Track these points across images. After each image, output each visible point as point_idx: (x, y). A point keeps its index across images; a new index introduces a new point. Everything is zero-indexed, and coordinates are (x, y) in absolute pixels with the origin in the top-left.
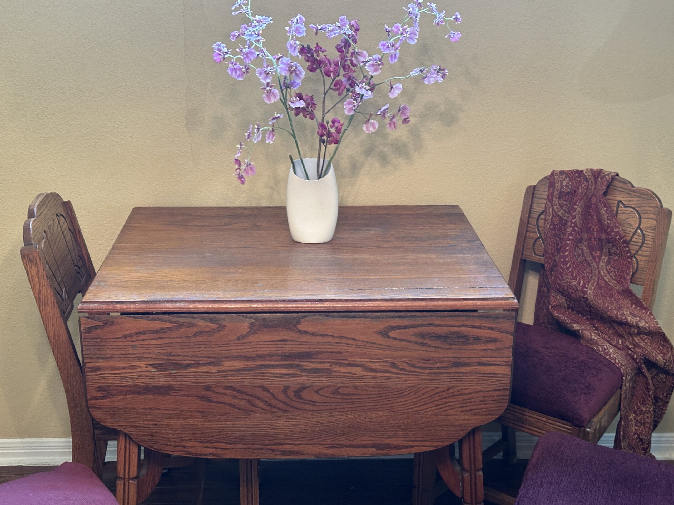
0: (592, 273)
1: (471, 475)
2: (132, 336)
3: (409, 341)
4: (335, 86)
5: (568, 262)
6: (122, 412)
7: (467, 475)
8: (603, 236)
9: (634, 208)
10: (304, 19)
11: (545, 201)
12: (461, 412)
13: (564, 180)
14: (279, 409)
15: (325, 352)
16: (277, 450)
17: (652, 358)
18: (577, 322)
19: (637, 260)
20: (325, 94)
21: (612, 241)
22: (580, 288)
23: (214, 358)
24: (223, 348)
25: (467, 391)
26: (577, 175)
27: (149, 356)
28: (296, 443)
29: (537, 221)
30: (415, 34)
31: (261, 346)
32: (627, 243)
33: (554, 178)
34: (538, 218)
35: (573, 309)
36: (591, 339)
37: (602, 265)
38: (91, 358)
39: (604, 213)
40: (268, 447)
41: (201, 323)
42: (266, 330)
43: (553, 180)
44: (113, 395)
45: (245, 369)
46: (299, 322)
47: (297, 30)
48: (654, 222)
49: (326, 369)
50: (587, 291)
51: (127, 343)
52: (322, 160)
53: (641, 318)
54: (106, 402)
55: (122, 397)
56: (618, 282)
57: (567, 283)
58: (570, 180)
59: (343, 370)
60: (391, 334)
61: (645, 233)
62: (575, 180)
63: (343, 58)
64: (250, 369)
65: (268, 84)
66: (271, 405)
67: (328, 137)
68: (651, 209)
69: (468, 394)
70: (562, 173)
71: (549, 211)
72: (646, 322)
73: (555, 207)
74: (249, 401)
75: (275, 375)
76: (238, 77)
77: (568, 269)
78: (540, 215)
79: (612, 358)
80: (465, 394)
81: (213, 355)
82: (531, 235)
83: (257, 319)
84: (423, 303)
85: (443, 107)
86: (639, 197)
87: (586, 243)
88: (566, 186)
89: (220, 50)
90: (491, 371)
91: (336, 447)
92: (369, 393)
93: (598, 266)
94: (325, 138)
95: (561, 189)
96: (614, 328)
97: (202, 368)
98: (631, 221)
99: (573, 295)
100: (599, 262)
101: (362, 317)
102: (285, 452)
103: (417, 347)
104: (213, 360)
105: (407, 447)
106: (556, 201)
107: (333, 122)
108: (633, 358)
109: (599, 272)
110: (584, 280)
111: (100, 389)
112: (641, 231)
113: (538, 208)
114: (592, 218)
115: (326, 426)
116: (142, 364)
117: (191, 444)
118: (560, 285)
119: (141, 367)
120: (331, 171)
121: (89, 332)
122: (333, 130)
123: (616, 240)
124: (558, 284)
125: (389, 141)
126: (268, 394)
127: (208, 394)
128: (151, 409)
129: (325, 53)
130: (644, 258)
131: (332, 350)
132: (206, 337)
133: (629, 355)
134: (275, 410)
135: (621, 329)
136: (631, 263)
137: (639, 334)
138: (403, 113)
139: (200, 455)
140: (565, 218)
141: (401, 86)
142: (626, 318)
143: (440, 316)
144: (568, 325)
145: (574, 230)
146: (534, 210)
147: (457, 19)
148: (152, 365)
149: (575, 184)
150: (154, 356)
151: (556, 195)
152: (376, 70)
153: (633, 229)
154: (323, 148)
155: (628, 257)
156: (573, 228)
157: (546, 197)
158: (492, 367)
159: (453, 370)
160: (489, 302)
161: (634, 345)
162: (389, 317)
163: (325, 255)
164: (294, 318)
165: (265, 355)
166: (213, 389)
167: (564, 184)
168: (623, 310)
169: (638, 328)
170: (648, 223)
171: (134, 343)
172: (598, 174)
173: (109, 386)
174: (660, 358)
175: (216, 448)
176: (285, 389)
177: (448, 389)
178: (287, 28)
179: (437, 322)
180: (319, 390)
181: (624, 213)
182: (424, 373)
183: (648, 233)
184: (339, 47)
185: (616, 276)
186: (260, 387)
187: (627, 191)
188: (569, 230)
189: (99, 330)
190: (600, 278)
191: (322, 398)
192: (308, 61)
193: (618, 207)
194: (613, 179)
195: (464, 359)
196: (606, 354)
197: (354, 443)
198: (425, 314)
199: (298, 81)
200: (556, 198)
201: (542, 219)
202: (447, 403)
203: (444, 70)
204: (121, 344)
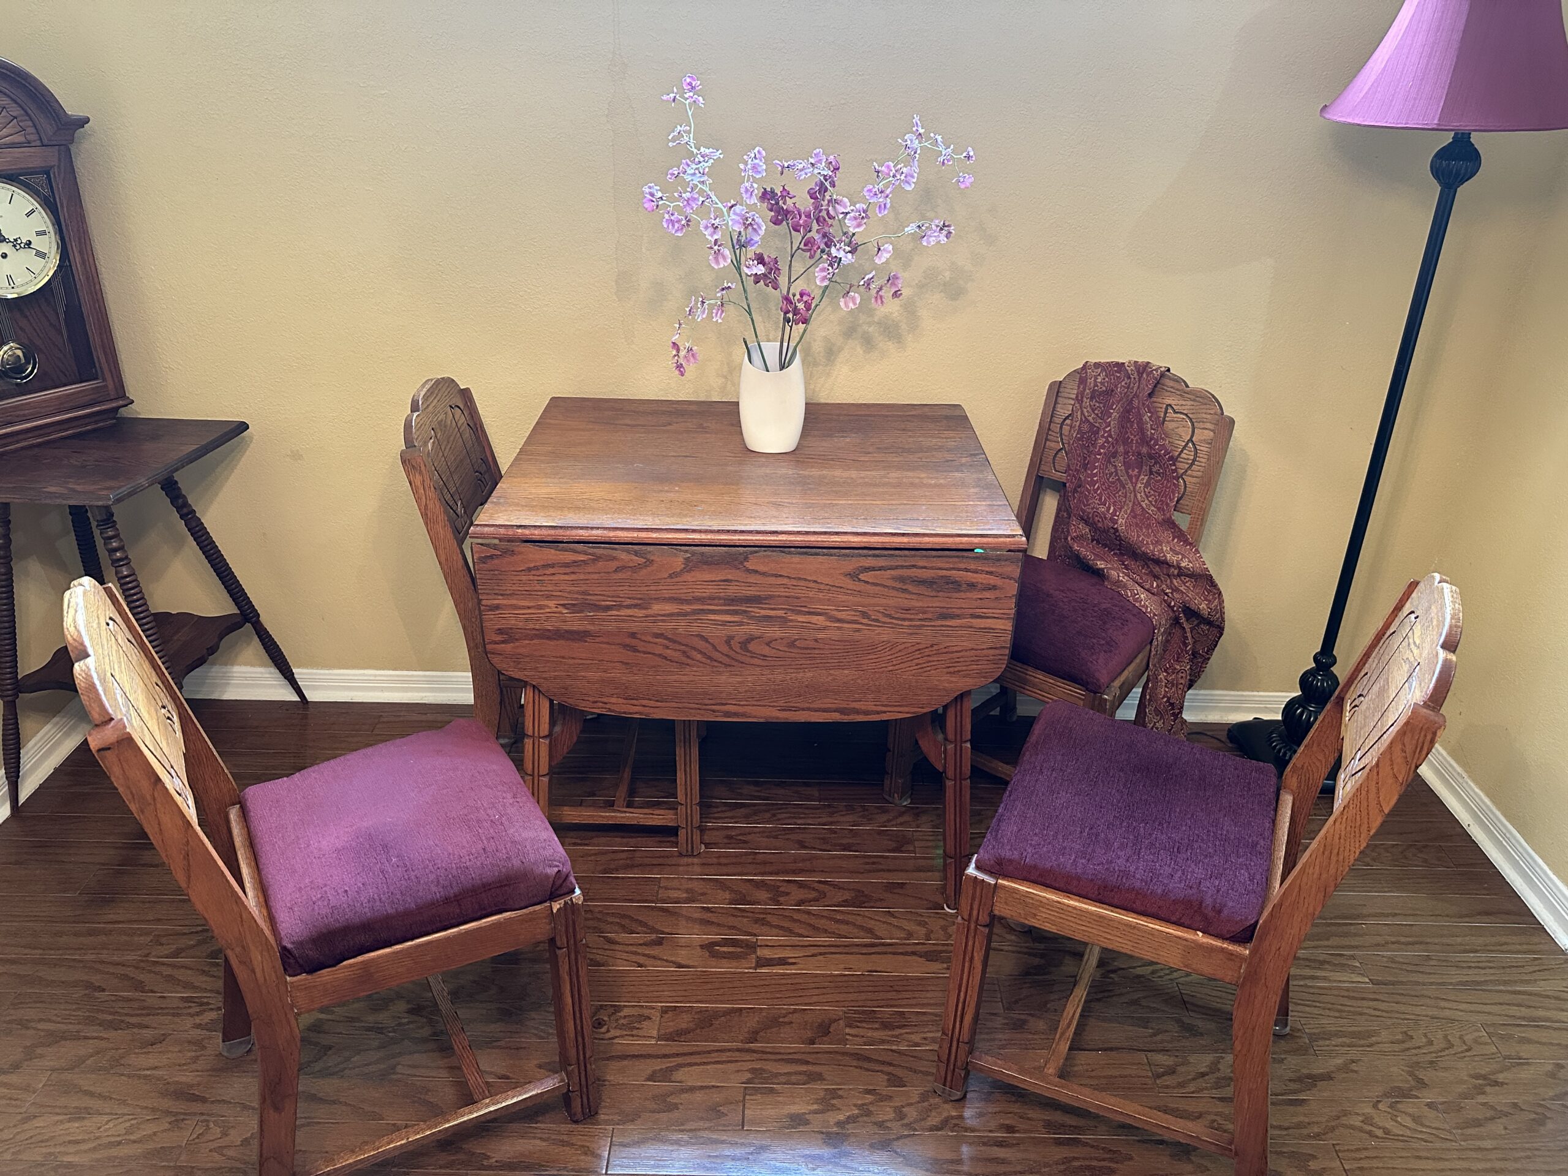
0: (1125, 497)
1: (956, 746)
2: (538, 569)
3: (885, 586)
4: (805, 245)
5: (1097, 482)
6: (527, 659)
7: (951, 747)
8: (1144, 450)
9: (1186, 415)
10: (764, 153)
11: (1073, 402)
12: (947, 673)
13: (1099, 375)
14: (720, 662)
15: (779, 596)
16: (718, 711)
17: (1193, 607)
18: (1102, 559)
19: (1184, 482)
20: (792, 256)
21: (1154, 457)
22: (1108, 516)
23: (640, 599)
24: (652, 588)
25: (955, 649)
26: (1115, 368)
27: (560, 594)
28: (742, 703)
29: (1061, 428)
30: (913, 177)
31: (699, 587)
32: (1174, 460)
33: (1086, 373)
34: (1062, 424)
35: (1098, 542)
36: (1118, 581)
37: (1140, 487)
38: (488, 594)
39: (1148, 420)
40: (707, 707)
41: (623, 555)
42: (705, 567)
43: (1084, 375)
44: (517, 640)
45: (678, 614)
46: (746, 559)
47: (755, 168)
48: (1212, 433)
49: (779, 617)
50: (1117, 520)
51: (531, 578)
52: (785, 345)
53: (1184, 556)
54: (508, 648)
55: (527, 642)
56: (1159, 509)
57: (1092, 509)
58: (1106, 376)
59: (801, 618)
60: (861, 577)
61: (1198, 447)
62: (1113, 375)
63: (818, 207)
64: (685, 614)
65: (716, 241)
66: (710, 658)
67: (794, 315)
68: (1209, 416)
69: (956, 652)
70: (1097, 365)
71: (1077, 415)
72: (1190, 561)
73: (1085, 410)
74: (684, 652)
75: (716, 623)
76: (676, 231)
77: (1095, 491)
78: (1065, 420)
79: (1143, 606)
80: (952, 652)
81: (639, 596)
82: (1052, 445)
83: (693, 554)
84: (905, 540)
85: (947, 274)
86: (1194, 400)
87: (1121, 458)
88: (1101, 383)
89: (652, 195)
90: (987, 626)
91: (790, 710)
92: (833, 647)
93: (1134, 488)
94: (790, 315)
95: (1094, 387)
96: (1148, 567)
97: (626, 610)
98: (1180, 431)
99: (1100, 525)
100: (1136, 484)
101: (826, 555)
102: (727, 714)
103: (895, 593)
104: (639, 602)
105: (878, 713)
106: (1086, 402)
107: (802, 295)
108: (1169, 605)
109: (1135, 496)
110: (1115, 505)
111: (500, 631)
112: (1194, 444)
113: (1063, 411)
114: (1132, 426)
115: (778, 685)
116: (551, 604)
117: (613, 700)
118: (1084, 511)
119: (550, 608)
120: (797, 361)
121: (484, 563)
122: (801, 306)
123: (1160, 456)
124: (1082, 510)
125: (876, 319)
126: (707, 645)
127: (634, 642)
128: (563, 657)
129: (793, 200)
130: (1194, 480)
131: (787, 594)
132: (630, 573)
133: (1165, 601)
134: (716, 664)
135: (1157, 569)
136: (1177, 486)
137: (1179, 575)
138: (893, 284)
139: (625, 713)
140: (1097, 425)
141: (891, 247)
142: (1165, 556)
143: (925, 556)
144: (1091, 562)
145: (1107, 441)
146: (1058, 413)
147: (968, 157)
148: (563, 605)
149: (1113, 381)
150: (566, 595)
151: (1087, 395)
152: (859, 225)
153: (1184, 442)
154: (788, 328)
155: (1174, 478)
156: (1106, 438)
157: (1074, 396)
158: (989, 621)
159: (939, 623)
160: (990, 540)
161: (1172, 589)
162: (860, 556)
163: (786, 470)
164: (740, 554)
165: (704, 598)
166: (639, 636)
167: (1099, 380)
168: (1161, 545)
169: (1180, 568)
170: (1203, 435)
171: (540, 578)
172: (1143, 368)
173: (511, 629)
174: (1203, 606)
175: (644, 706)
176: (729, 640)
177: (932, 646)
178: (742, 166)
179: (921, 564)
180: (771, 642)
181: (1173, 421)
182: (902, 625)
183: (1202, 448)
184: (812, 192)
185: (1156, 501)
186: (697, 636)
187: (1179, 393)
188: (1101, 441)
189: (496, 561)
190: (1136, 503)
191: (775, 651)
192: (771, 210)
193: (1166, 413)
194: (1162, 375)
195: (954, 610)
196: (1136, 600)
197: (811, 706)
198: (906, 552)
199: (757, 238)
200: (1087, 398)
201: (1067, 425)
202: (930, 661)
203: (949, 226)
204: (524, 578)
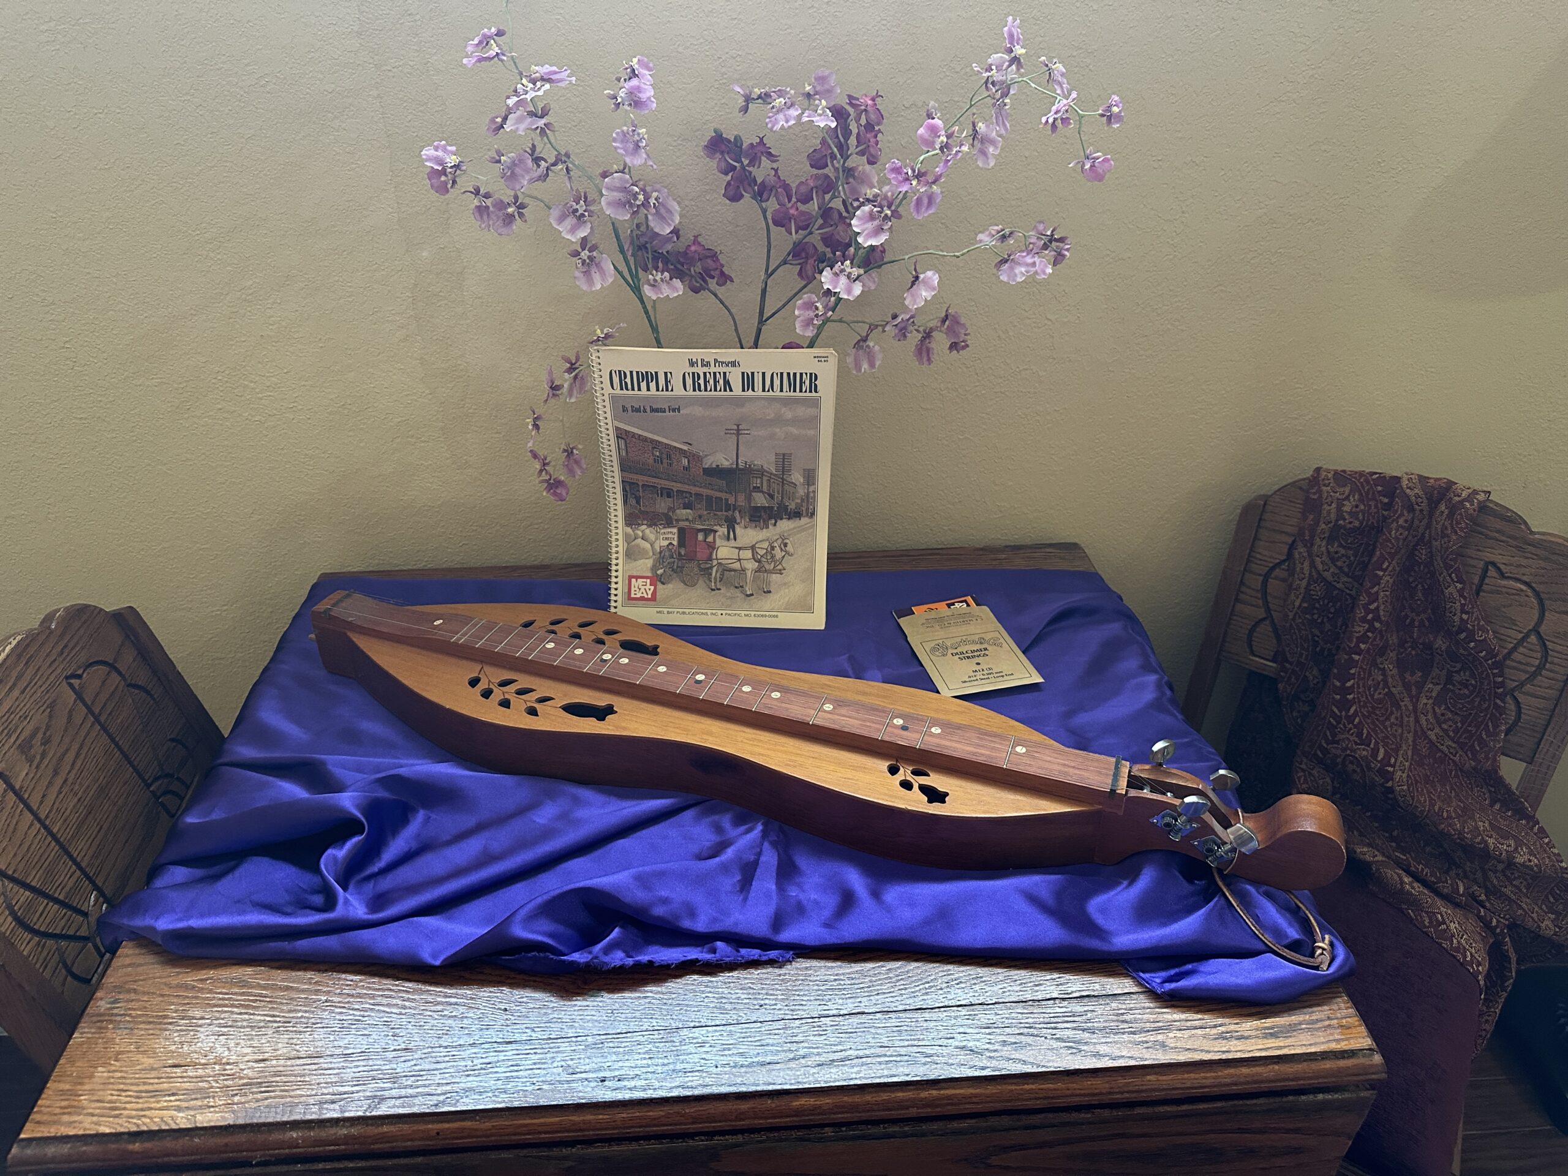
0: (1401, 724)
5: (1352, 702)
8: (1440, 644)
9: (1528, 584)
11: (1290, 541)
13: (1347, 498)
19: (1518, 704)
21: (1463, 660)
22: (1375, 765)
26: (1380, 488)
29: (1265, 583)
32: (1500, 665)
33: (1320, 492)
34: (1267, 576)
36: (1403, 893)
37: (1426, 704)
43: (1315, 497)
50: (1393, 773)
53: (1519, 843)
56: (1462, 746)
57: (1345, 749)
58: (1361, 501)
61: (1550, 645)
62: (1374, 499)
70: (1341, 477)
71: (1302, 569)
72: (1531, 853)
73: (1318, 560)
77: (1351, 719)
78: (1273, 569)
79: (1457, 950)
82: (1246, 610)
86: (1546, 559)
87: (1393, 655)
88: (1350, 513)
93: (1415, 705)
95: (1337, 521)
98: (1514, 611)
99: (1356, 777)
100: (1418, 698)
106: (1320, 545)
108: (1488, 926)
109: (1417, 721)
110: (1385, 745)
112: (1541, 638)
113: (1270, 552)
118: (1325, 752)
123: (1474, 658)
124: (1321, 748)
130: (1537, 702)
133: (1482, 920)
136: (1501, 710)
137: (1506, 872)
140: (1340, 586)
142: (1484, 841)
145: (1372, 629)
146: (1258, 556)
149: (1376, 513)
151: (1322, 530)
153: (1520, 632)
155: (1497, 695)
156: (1371, 623)
157: (1293, 530)
162: (995, 1130)
167: (1347, 508)
168: (1473, 818)
169: (1511, 862)
170: (1561, 623)
172: (1440, 492)
174: (1547, 922)
181: (1499, 593)
183: (1558, 648)
185: (1456, 731)
187: (1513, 543)
190: (1421, 734)
193: (1484, 576)
194: (1482, 509)
196: (1442, 935)
200: (1322, 539)
